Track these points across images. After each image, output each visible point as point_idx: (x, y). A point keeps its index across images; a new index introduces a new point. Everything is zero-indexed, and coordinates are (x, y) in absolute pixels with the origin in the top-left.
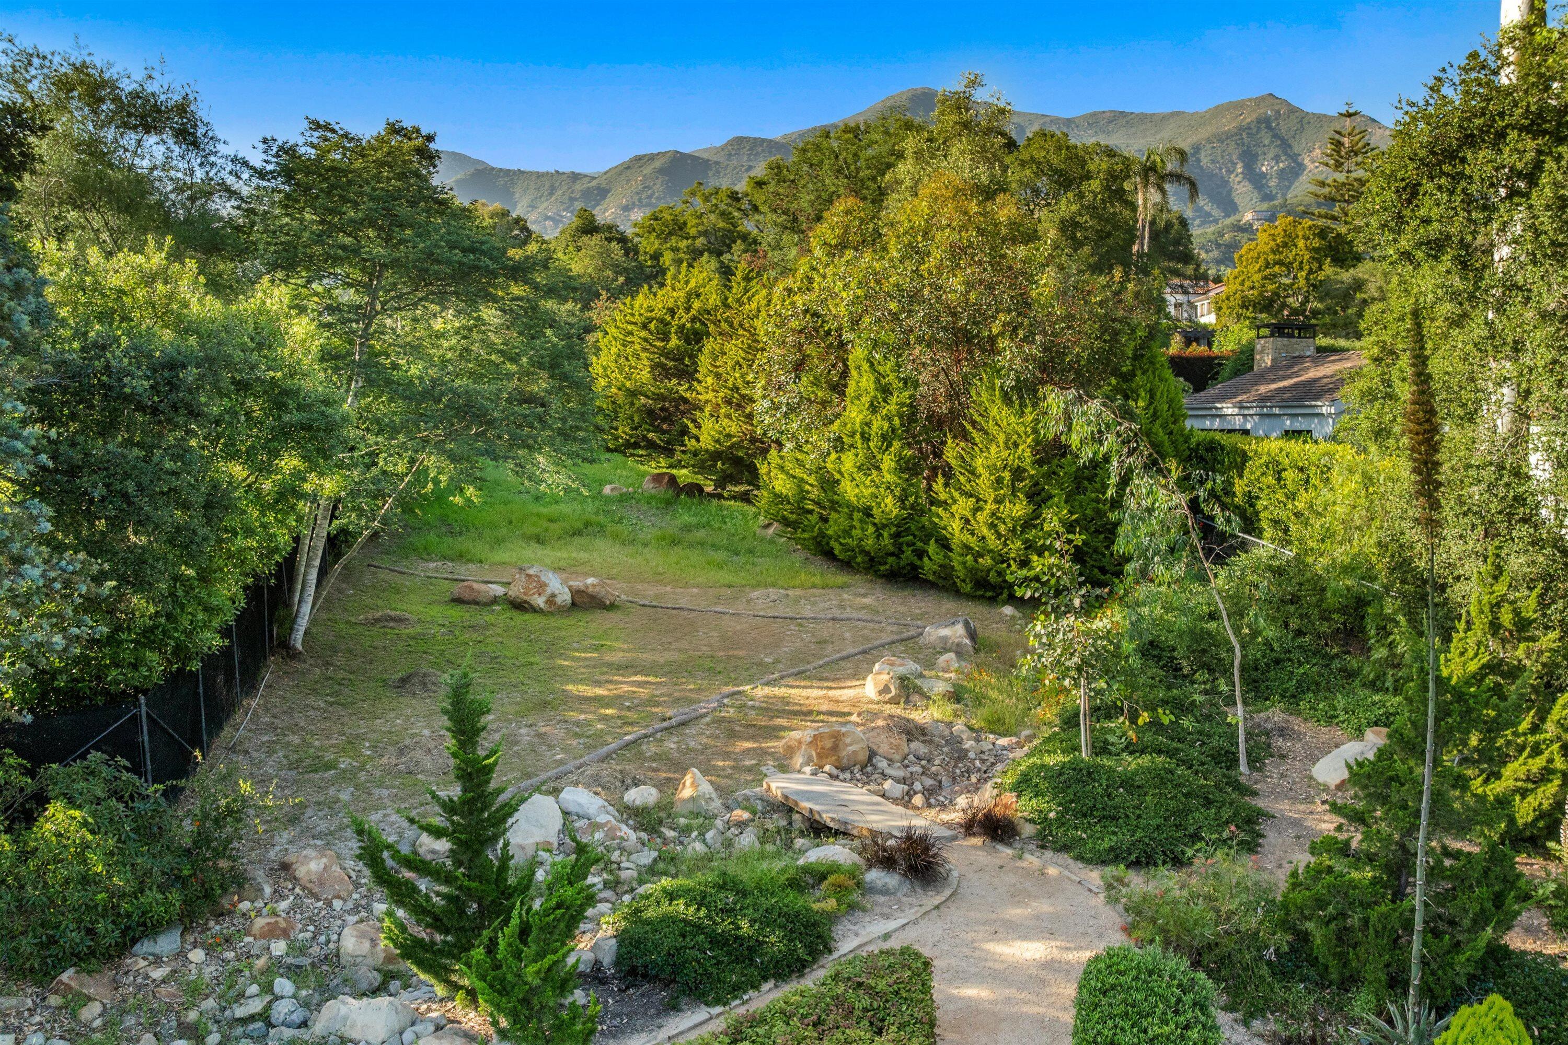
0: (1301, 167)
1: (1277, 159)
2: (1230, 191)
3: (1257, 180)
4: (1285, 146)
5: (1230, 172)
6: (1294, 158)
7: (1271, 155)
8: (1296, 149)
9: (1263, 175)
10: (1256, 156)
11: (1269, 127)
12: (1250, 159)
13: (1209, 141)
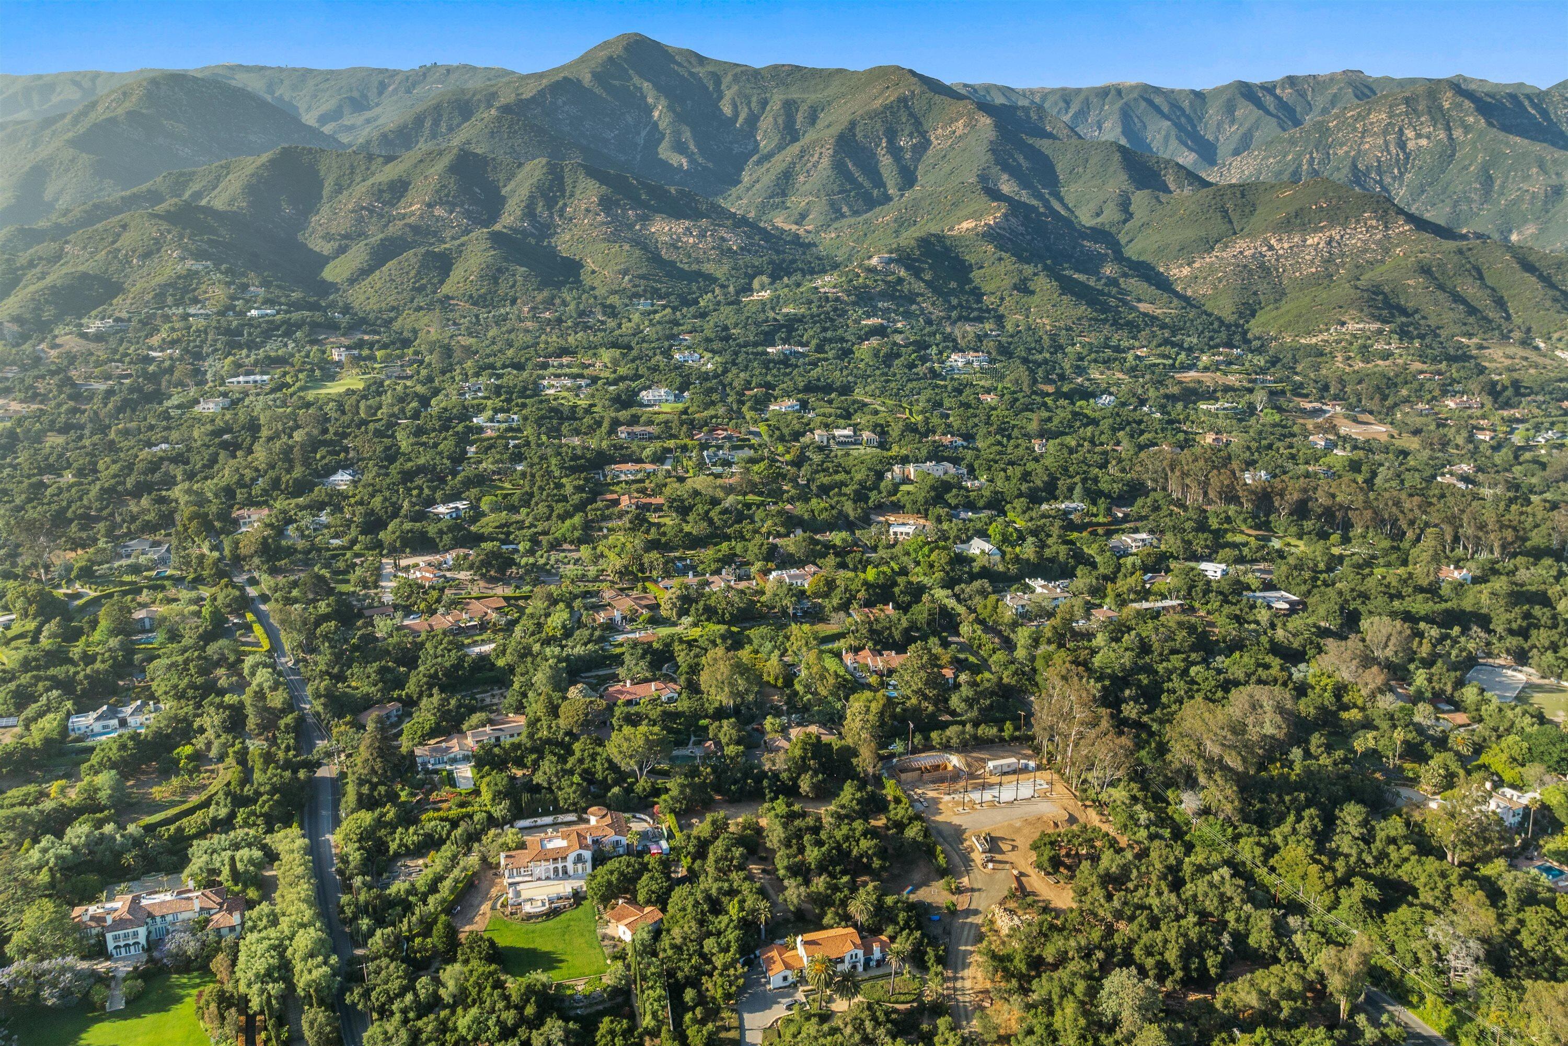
0: (929, 142)
1: (911, 135)
2: (877, 162)
3: (895, 152)
4: (918, 124)
5: (877, 146)
6: (923, 134)
7: (907, 132)
8: (925, 127)
9: (901, 149)
10: (896, 132)
11: (906, 106)
12: (892, 135)
13: (863, 118)
